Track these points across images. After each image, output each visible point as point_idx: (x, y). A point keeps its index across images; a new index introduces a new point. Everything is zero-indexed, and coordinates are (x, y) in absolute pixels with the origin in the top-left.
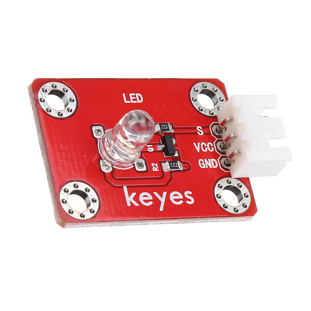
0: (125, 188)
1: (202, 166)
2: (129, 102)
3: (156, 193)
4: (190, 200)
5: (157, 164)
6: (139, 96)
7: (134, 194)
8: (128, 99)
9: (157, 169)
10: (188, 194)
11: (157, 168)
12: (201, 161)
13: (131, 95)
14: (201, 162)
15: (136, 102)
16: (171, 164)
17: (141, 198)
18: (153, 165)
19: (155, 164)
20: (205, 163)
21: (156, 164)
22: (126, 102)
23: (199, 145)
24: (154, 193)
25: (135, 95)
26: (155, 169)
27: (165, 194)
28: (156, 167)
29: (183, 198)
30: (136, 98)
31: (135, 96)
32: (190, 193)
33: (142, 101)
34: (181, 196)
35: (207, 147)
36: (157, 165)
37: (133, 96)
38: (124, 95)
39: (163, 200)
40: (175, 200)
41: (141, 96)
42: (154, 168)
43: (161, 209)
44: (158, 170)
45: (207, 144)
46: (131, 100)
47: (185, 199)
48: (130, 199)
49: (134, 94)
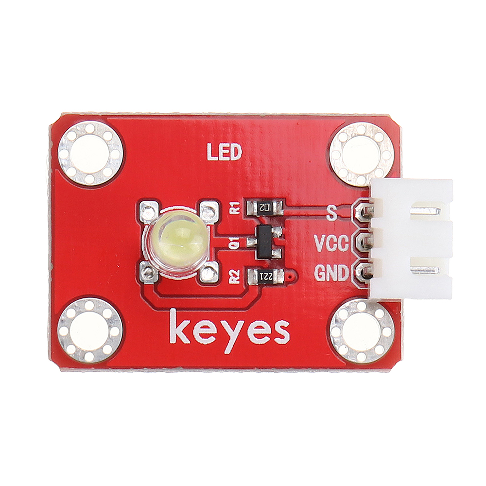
0: (173, 311)
1: (320, 277)
2: (216, 159)
3: (224, 323)
4: (282, 337)
5: (239, 271)
6: (236, 148)
7: (186, 323)
8: (215, 153)
9: (238, 280)
10: (281, 327)
11: (238, 278)
12: (320, 268)
13: (221, 146)
14: (320, 270)
15: (227, 159)
16: (261, 274)
17: (197, 331)
18: (232, 273)
19: (235, 272)
20: (326, 272)
21: (237, 271)
22: (210, 158)
23: (323, 239)
24: (222, 322)
25: (229, 146)
26: (233, 281)
27: (241, 323)
28: (236, 276)
29: (270, 333)
30: (230, 151)
31: (229, 148)
32: (286, 324)
33: (239, 156)
34: (267, 330)
35: (337, 243)
36: (238, 274)
37: (224, 148)
38: (209, 145)
39: (234, 335)
40: (256, 336)
41: (239, 147)
42: (232, 277)
43: (228, 351)
44: (238, 282)
45: (338, 238)
46: (221, 154)
47: (274, 334)
48: (176, 332)
49: (227, 145)
